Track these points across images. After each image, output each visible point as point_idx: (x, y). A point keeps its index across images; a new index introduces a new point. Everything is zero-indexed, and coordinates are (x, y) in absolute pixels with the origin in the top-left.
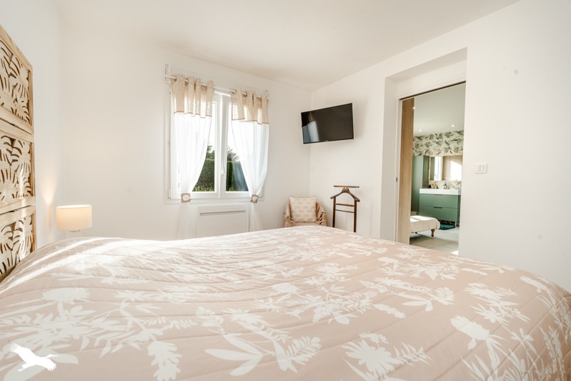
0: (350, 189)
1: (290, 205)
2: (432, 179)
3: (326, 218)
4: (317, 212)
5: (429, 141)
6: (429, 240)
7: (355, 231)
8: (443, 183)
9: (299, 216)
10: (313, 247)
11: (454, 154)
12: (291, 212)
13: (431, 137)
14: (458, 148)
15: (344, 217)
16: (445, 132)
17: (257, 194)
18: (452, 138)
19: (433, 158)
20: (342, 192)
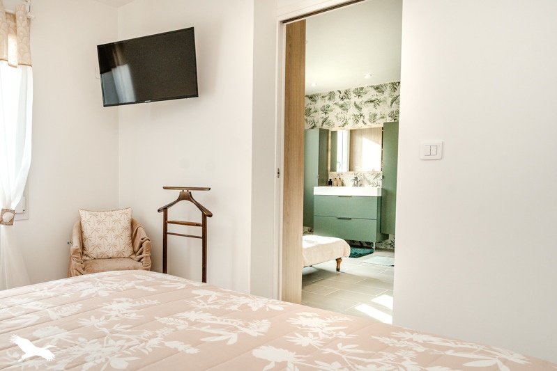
0: (192, 192)
1: (80, 226)
2: (333, 169)
3: (151, 250)
4: (133, 237)
5: (327, 102)
6: (333, 279)
7: (204, 280)
8: (352, 175)
9: (99, 246)
10: (115, 328)
11: (369, 125)
12: (82, 240)
13: (331, 95)
14: (375, 115)
15: (185, 248)
16: (353, 88)
17: (13, 207)
18: (365, 98)
19: (334, 133)
20: (179, 199)
